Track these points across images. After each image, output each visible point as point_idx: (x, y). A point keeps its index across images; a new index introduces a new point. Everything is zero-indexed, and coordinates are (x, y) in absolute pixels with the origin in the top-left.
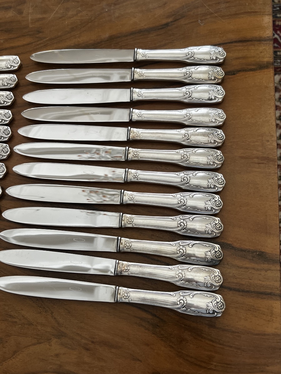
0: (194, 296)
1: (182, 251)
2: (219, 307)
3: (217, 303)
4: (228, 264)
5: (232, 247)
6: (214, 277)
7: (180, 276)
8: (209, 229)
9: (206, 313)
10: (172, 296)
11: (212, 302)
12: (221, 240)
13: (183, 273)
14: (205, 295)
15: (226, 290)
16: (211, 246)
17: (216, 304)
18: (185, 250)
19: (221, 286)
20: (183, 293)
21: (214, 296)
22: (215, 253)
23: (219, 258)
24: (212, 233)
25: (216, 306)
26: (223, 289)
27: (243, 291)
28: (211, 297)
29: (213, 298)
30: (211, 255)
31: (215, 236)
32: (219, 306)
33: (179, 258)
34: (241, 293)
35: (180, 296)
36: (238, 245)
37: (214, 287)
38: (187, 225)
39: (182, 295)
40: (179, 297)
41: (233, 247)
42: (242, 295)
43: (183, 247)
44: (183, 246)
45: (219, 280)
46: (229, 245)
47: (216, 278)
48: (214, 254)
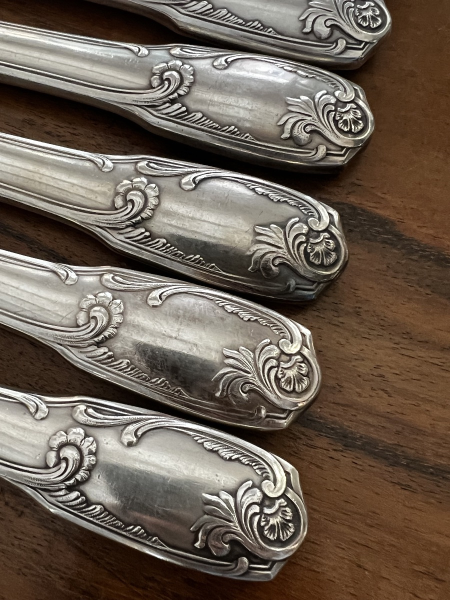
0: (146, 441)
1: (139, 200)
2: (272, 529)
3: (261, 505)
4: (358, 314)
5: (396, 236)
6: (278, 359)
7: (95, 318)
8: (301, 117)
9: (189, 546)
10: (28, 416)
11: (234, 494)
12: (349, 193)
13: (116, 310)
14: (208, 445)
15: (322, 442)
16: (292, 203)
17: (256, 509)
18: (158, 197)
19: (304, 416)
20: (90, 411)
21: (254, 461)
22: (307, 241)
23: (322, 266)
24: (313, 145)
25: (257, 518)
26: (310, 432)
27: (414, 465)
28: (237, 459)
29: (247, 472)
30: (283, 245)
31: (322, 159)
32: (273, 521)
33: (114, 233)
34: (402, 475)
35: (70, 421)
36: (424, 230)
37: (263, 412)
38: (193, 83)
39: (83, 418)
40: (63, 425)
41: (399, 237)
42: (406, 487)
43: (149, 182)
44: (151, 178)
45: (300, 381)
46: (383, 222)
47: (283, 365)
48: (301, 243)
